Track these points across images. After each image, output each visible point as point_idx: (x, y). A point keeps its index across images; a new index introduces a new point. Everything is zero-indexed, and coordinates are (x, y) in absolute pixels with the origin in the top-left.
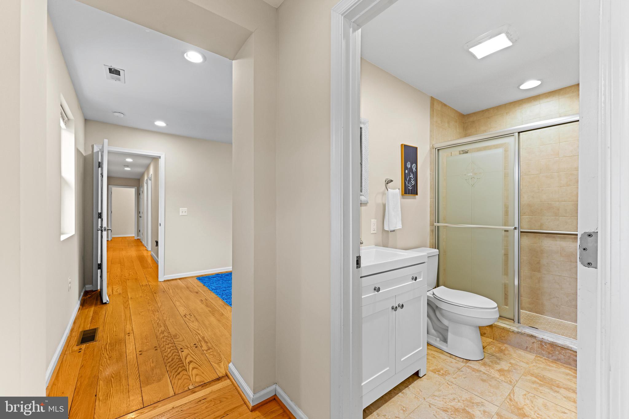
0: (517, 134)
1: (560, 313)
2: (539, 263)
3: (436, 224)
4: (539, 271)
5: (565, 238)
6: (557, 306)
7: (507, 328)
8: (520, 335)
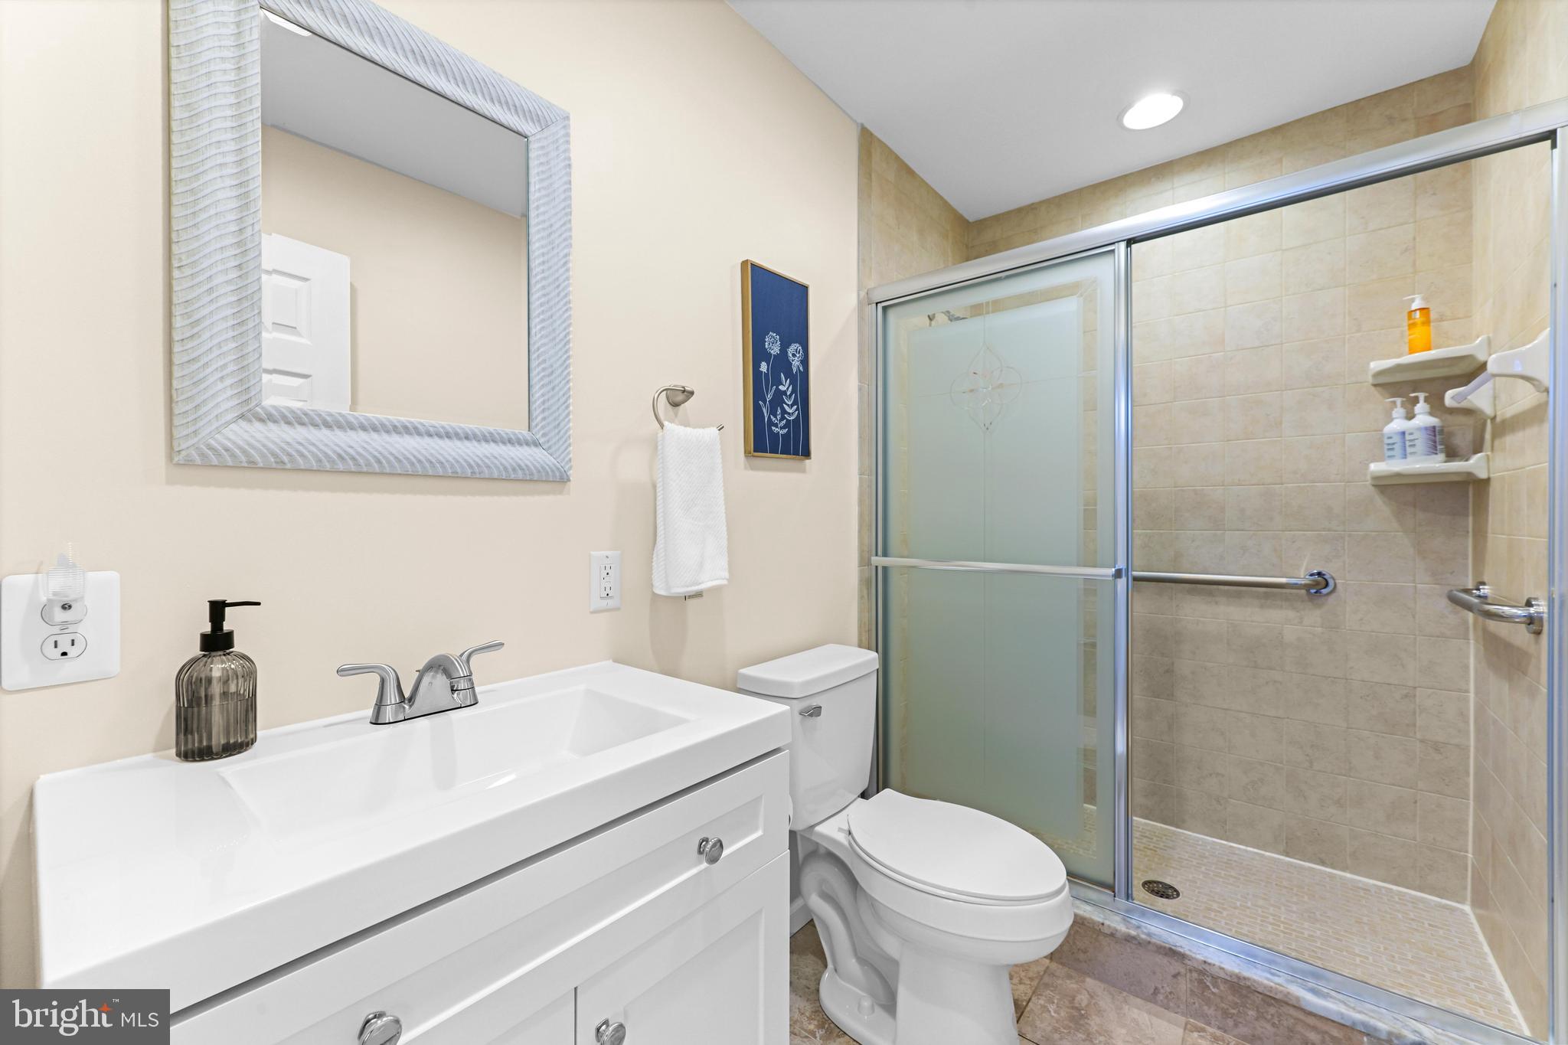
0: (1123, 245)
1: (1226, 821)
2: (1170, 671)
3: (879, 561)
4: (1171, 696)
5: (1239, 595)
6: (1218, 802)
7: (1092, 920)
8: (1134, 947)
